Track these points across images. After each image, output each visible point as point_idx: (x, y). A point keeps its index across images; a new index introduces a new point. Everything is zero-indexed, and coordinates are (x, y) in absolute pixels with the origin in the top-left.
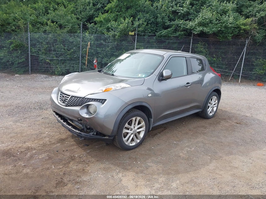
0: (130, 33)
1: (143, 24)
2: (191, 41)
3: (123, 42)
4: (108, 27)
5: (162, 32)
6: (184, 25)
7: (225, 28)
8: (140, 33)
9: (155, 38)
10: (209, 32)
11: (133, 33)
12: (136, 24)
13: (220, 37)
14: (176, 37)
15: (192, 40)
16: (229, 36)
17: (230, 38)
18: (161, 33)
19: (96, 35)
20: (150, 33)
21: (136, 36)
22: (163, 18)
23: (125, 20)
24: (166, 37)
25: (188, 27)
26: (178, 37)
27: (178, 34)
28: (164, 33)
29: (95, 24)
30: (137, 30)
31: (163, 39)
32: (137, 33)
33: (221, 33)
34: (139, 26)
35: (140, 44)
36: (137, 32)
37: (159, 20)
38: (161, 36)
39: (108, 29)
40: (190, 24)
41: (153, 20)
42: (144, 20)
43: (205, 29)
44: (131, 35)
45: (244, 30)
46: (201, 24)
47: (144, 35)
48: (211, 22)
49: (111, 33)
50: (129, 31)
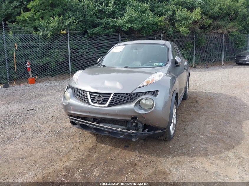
0: (62, 32)
1: (74, 22)
2: (120, 38)
3: (55, 41)
4: (34, 26)
5: (94, 30)
6: (112, 22)
7: (147, 25)
8: (71, 31)
9: (86, 36)
10: (136, 28)
11: (65, 32)
12: (67, 22)
13: (143, 32)
14: (106, 34)
15: (120, 36)
16: (150, 31)
17: (151, 33)
18: (92, 31)
19: (21, 36)
20: (81, 31)
21: (68, 35)
22: (91, 16)
23: (54, 18)
24: (97, 34)
25: (117, 24)
26: (108, 34)
27: (108, 31)
28: (96, 31)
29: (18, 23)
30: (68, 28)
31: (94, 36)
32: (68, 32)
33: (144, 29)
34: (70, 25)
35: (73, 42)
36: (68, 30)
37: (89, 18)
38: (93, 34)
39: (36, 28)
40: (119, 22)
41: (82, 18)
42: (74, 18)
43: (133, 25)
44: (63, 34)
45: (161, 26)
46: (128, 22)
47: (76, 34)
48: (136, 19)
49: (41, 33)
50: (60, 30)
